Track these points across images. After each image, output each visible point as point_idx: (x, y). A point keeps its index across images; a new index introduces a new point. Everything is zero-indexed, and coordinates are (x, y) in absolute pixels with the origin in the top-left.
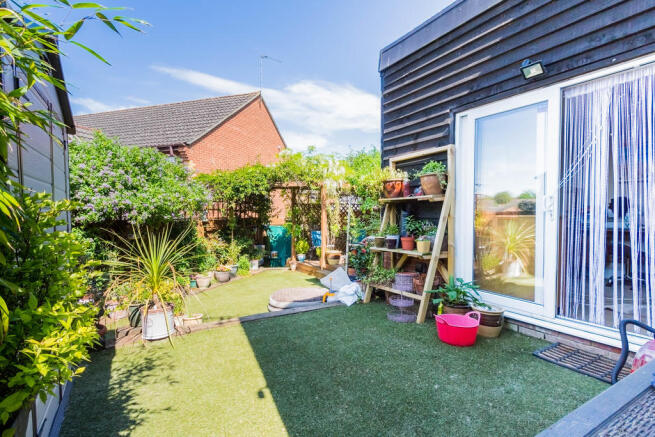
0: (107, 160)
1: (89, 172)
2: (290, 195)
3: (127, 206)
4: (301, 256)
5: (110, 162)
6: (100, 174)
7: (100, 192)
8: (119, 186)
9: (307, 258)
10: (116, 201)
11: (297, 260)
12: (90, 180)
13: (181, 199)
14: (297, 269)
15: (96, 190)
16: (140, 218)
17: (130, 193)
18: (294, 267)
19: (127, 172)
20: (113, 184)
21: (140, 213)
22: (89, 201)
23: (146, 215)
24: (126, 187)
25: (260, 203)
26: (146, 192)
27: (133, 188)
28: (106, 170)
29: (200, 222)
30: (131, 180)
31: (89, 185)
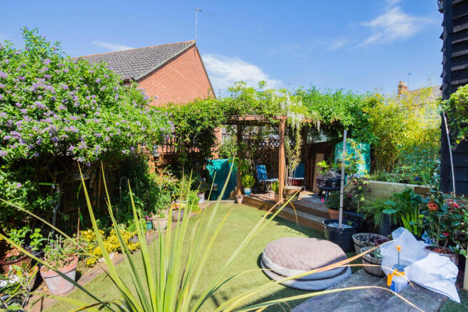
0: (43, 70)
1: (14, 84)
2: (236, 130)
3: (72, 135)
4: (248, 190)
5: (48, 73)
6: (31, 89)
7: (29, 114)
8: (59, 106)
9: (253, 192)
10: (56, 127)
11: (243, 193)
12: (15, 97)
13: (142, 129)
14: (243, 202)
15: (24, 111)
16: (90, 153)
17: (76, 117)
18: (240, 200)
19: (71, 88)
20: (52, 104)
21: (91, 146)
22: (14, 128)
23: (98, 149)
24: (71, 108)
25: (207, 138)
26: (98, 118)
27: (79, 111)
28: (40, 83)
29: (152, 157)
30: (78, 100)
31: (13, 104)
